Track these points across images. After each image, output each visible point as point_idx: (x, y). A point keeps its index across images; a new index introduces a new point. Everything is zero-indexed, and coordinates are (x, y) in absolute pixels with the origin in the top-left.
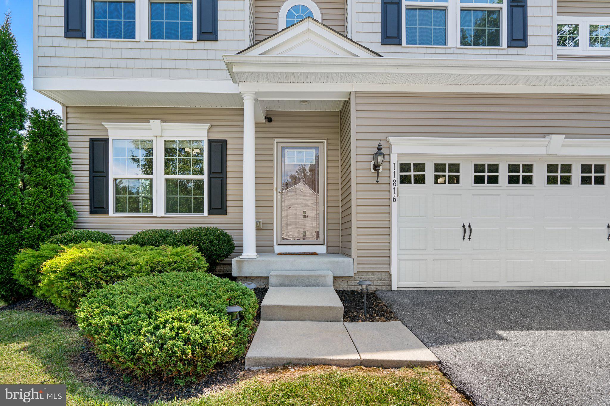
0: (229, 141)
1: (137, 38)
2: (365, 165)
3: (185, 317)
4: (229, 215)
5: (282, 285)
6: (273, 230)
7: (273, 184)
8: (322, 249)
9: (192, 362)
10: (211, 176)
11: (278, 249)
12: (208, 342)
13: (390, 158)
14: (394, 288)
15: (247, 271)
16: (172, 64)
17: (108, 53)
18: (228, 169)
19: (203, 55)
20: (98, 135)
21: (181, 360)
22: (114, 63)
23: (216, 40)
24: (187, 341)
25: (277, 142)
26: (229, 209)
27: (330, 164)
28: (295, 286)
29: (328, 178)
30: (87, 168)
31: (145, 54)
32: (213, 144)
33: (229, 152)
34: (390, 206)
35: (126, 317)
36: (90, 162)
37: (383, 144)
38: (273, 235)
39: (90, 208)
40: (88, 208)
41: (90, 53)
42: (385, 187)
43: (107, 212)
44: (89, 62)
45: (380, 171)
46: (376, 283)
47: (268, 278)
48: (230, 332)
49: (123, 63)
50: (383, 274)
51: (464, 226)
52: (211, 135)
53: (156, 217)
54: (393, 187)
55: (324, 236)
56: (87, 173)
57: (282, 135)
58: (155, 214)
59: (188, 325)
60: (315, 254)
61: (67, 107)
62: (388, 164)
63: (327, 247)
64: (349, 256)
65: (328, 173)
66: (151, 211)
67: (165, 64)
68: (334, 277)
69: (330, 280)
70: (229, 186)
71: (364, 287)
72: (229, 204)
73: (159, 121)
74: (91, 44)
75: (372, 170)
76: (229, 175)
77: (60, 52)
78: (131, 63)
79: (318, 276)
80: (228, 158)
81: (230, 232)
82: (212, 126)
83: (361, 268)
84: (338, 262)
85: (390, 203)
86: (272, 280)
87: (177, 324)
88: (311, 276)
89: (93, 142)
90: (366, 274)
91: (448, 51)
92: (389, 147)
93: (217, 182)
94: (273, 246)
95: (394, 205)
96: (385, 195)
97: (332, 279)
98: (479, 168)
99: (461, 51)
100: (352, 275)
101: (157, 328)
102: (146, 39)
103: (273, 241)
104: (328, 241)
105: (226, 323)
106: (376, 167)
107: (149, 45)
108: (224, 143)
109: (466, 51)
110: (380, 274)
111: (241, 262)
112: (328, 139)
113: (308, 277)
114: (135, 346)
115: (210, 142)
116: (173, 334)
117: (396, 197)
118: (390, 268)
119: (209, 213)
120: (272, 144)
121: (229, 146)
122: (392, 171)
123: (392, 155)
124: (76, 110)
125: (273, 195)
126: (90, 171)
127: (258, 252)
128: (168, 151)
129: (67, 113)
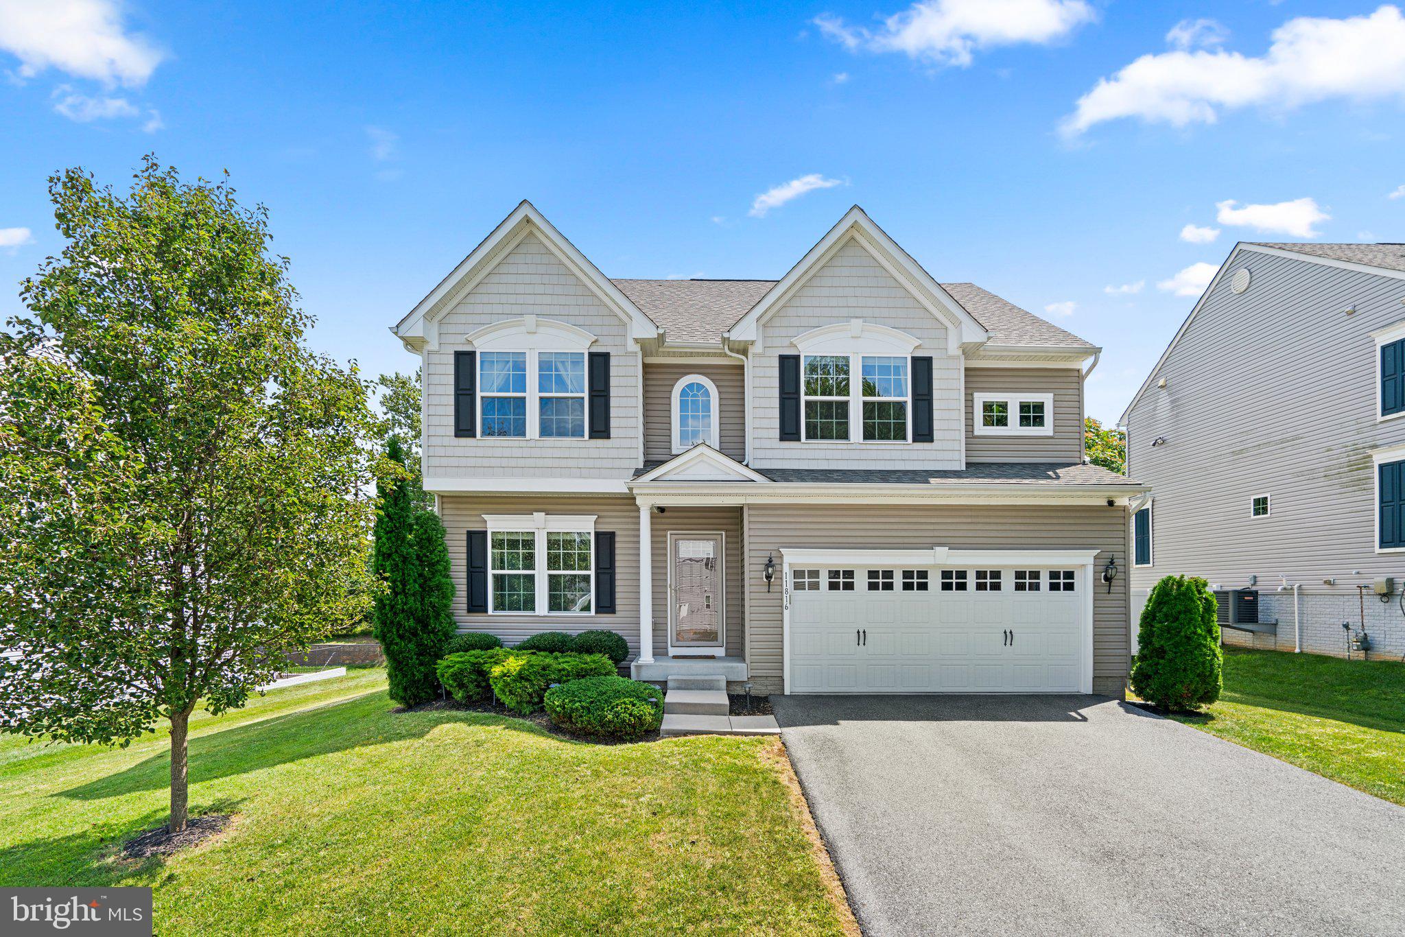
0: (618, 533)
1: (528, 437)
2: (758, 574)
3: (628, 702)
4: (618, 614)
5: (679, 688)
6: (666, 630)
7: (666, 580)
8: (720, 652)
9: (633, 726)
10: (599, 571)
11: (672, 651)
12: (642, 716)
13: (782, 568)
14: (787, 692)
15: (646, 675)
16: (563, 463)
17: (498, 452)
18: (617, 564)
19: (594, 453)
20: (476, 527)
21: (629, 725)
22: (505, 462)
23: (608, 437)
24: (631, 715)
25: (671, 534)
26: (618, 608)
27: (729, 558)
28: (691, 689)
29: (727, 574)
30: (464, 562)
31: (536, 453)
32: (601, 536)
33: (617, 545)
34: (782, 614)
35: (592, 702)
36: (468, 556)
37: (774, 554)
38: (667, 636)
39: (468, 606)
40: (465, 606)
41: (480, 452)
42: (777, 595)
43: (486, 611)
44: (479, 462)
45: (773, 580)
46: (769, 688)
47: (666, 682)
48: (653, 712)
49: (513, 463)
50: (775, 679)
51: (858, 632)
52: (598, 526)
53: (538, 616)
54: (785, 595)
55: (722, 636)
56: (465, 569)
57: (674, 527)
58: (537, 613)
59: (630, 706)
60: (712, 657)
61: (442, 497)
62: (780, 573)
63: (727, 649)
64: (744, 660)
65: (727, 568)
66: (533, 609)
67: (556, 463)
68: (727, 682)
69: (724, 684)
70: (617, 583)
71: (747, 689)
72: (618, 602)
73: (544, 513)
74: (480, 443)
75: (765, 580)
76: (617, 570)
77: (450, 452)
78: (521, 462)
79: (712, 681)
80: (617, 551)
81: (620, 633)
82: (598, 517)
83: (755, 673)
84: (732, 667)
85: (782, 611)
86: (670, 684)
87: (623, 706)
88: (706, 681)
89: (470, 534)
90: (759, 679)
91: (850, 447)
92: (781, 557)
93: (606, 578)
94: (667, 648)
95: (786, 613)
96: (777, 602)
97: (725, 683)
98: (872, 574)
99: (864, 447)
100: (746, 680)
101: (613, 708)
102: (537, 438)
103: (667, 642)
104: (727, 643)
105: (650, 707)
106: (769, 577)
107: (540, 444)
108: (612, 535)
109: (868, 447)
110: (773, 679)
111: (639, 667)
112: (726, 531)
113: (703, 681)
114: (603, 717)
115: (597, 534)
116: (623, 710)
117: (788, 605)
118: (783, 673)
119: (597, 612)
120: (666, 536)
121: (617, 539)
122: (784, 580)
123: (784, 565)
124: (451, 500)
125: (666, 592)
126: (468, 566)
127: (654, 655)
128: (552, 544)
129: (442, 503)
